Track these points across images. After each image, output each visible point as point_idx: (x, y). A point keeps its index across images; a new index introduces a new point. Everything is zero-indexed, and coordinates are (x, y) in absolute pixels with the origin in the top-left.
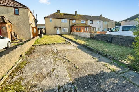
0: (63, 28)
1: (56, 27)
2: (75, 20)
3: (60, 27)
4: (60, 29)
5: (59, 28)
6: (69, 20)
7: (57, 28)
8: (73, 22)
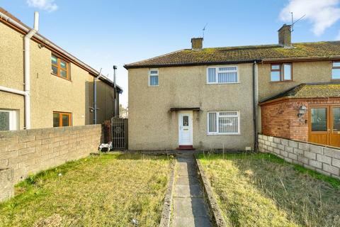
0: (212, 115)
1: (175, 110)
2: (287, 68)
3: (197, 110)
4: (198, 119)
5: (190, 115)
6: (247, 69)
7: (181, 115)
8: (275, 77)
